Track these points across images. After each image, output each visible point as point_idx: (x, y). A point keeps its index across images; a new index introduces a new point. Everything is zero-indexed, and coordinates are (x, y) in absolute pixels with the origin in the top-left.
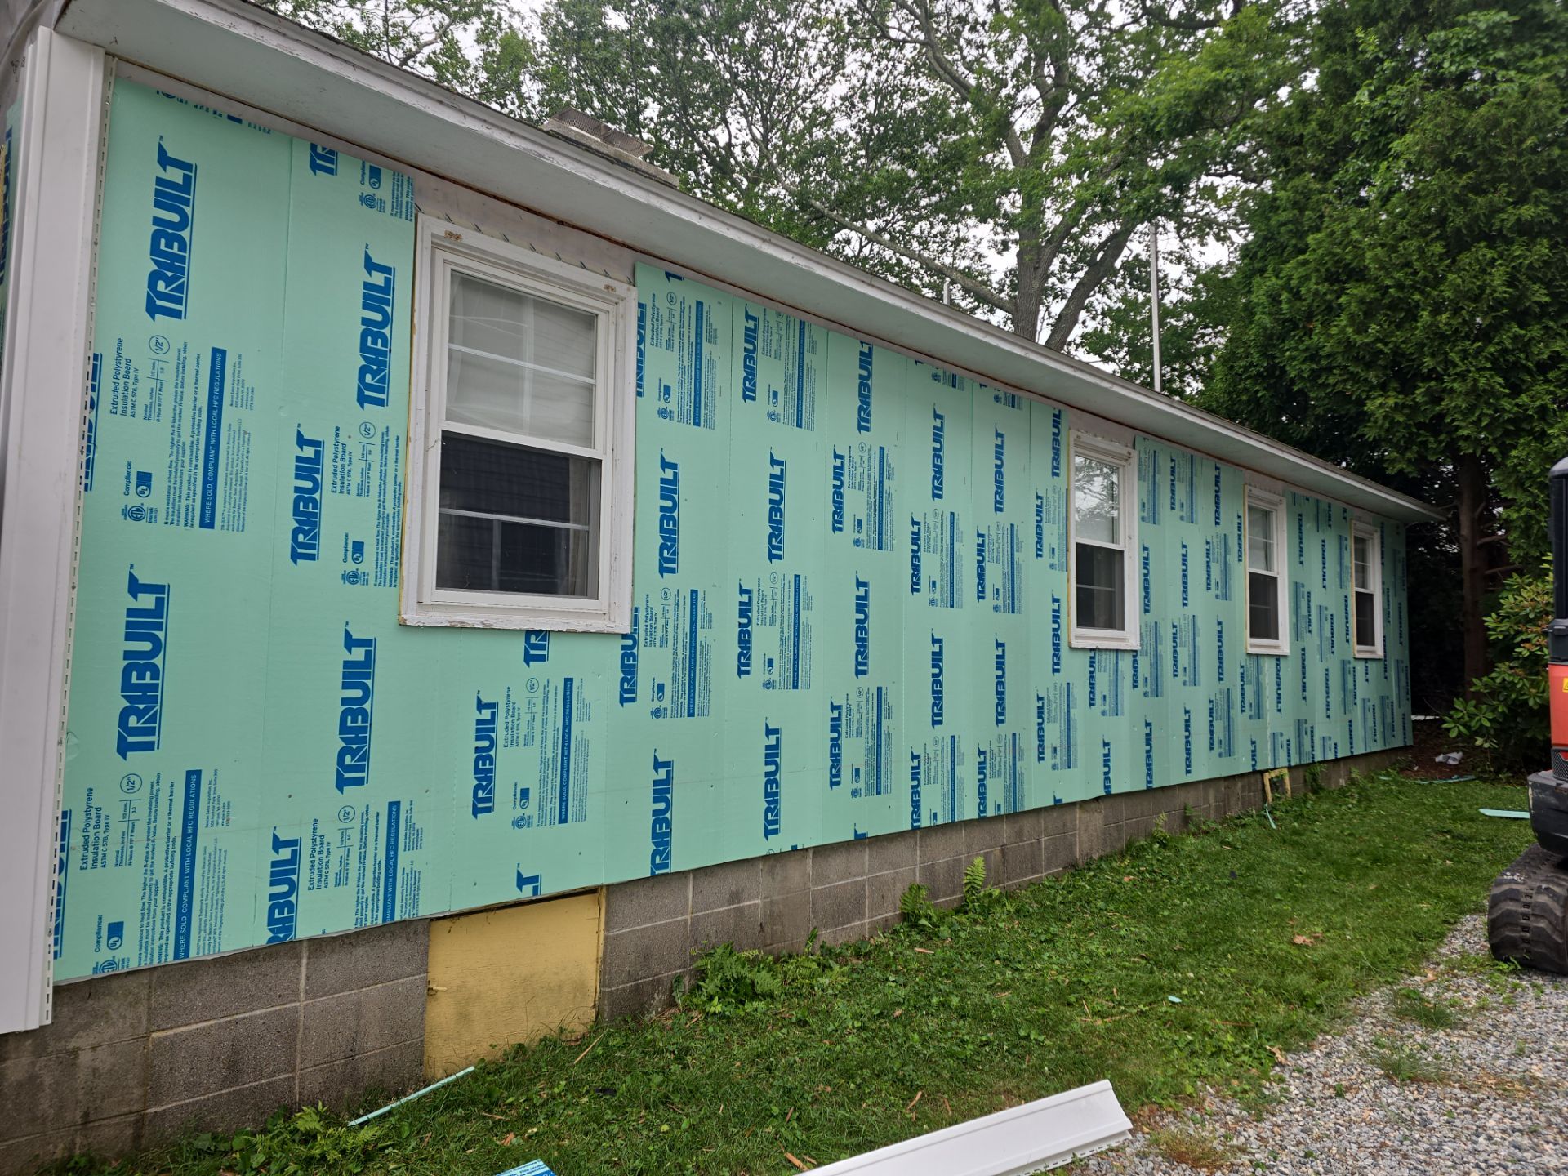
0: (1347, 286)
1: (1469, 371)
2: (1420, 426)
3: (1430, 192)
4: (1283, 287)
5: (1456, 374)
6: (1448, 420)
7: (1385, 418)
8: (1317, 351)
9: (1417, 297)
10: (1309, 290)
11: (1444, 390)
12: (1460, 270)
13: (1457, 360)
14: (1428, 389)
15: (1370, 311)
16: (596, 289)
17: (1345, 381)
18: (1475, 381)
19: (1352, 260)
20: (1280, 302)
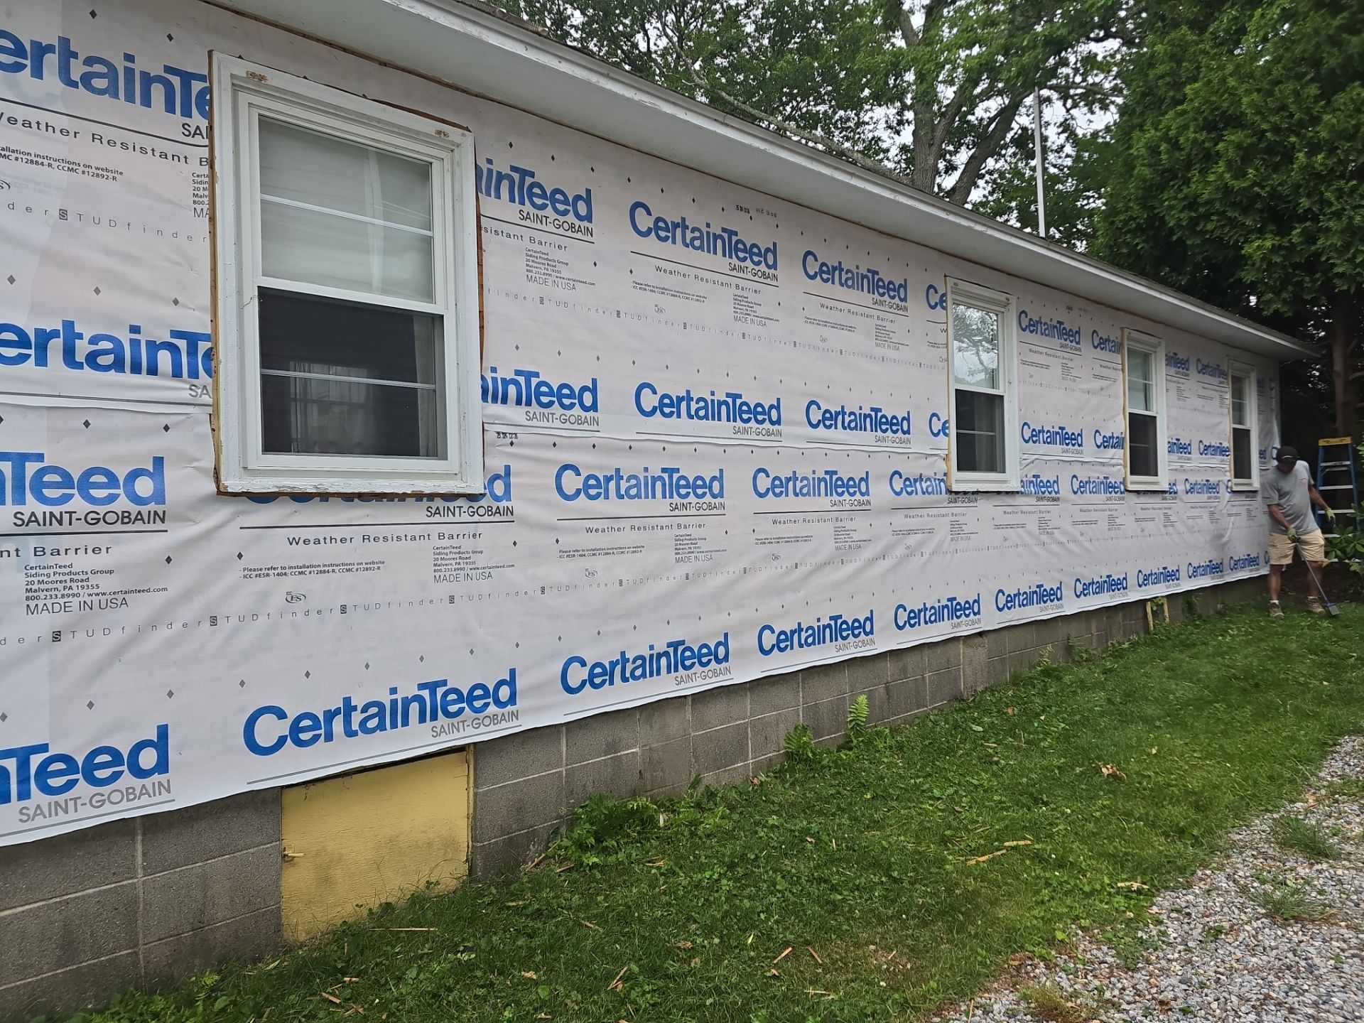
0: (1225, 133)
1: (1345, 210)
2: (1295, 266)
3: (1304, 35)
4: (1161, 139)
5: (1331, 213)
6: (1323, 259)
7: (1262, 259)
8: (1195, 199)
9: (1293, 139)
10: (1187, 139)
11: (1320, 230)
12: (1334, 111)
13: (1333, 199)
14: (1303, 229)
15: (1247, 155)
16: (426, 134)
17: (1223, 226)
18: (1351, 218)
19: (1229, 108)
20: (1160, 153)
